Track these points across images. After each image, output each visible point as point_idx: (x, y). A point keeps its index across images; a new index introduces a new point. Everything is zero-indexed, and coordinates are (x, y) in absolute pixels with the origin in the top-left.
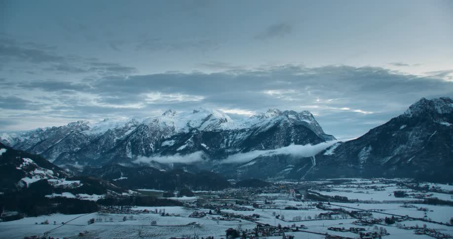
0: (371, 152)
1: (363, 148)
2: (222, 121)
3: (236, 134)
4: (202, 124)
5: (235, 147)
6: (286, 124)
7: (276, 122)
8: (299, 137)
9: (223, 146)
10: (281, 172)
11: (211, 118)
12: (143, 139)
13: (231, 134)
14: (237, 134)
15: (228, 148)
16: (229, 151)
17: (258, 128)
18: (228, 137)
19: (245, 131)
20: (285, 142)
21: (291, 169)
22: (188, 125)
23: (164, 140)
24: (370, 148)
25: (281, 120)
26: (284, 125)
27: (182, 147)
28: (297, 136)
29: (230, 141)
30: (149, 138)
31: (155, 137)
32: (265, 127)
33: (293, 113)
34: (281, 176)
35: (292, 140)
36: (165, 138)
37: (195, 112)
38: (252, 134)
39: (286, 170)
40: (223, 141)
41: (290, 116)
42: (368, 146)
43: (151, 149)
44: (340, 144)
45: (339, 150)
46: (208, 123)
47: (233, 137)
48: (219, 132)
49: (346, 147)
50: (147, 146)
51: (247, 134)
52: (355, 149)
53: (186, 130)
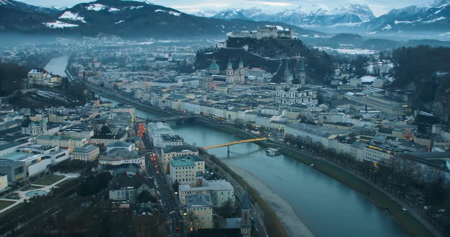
2: (325, 11)
6: (349, 14)
22: (312, 12)
23: (303, 19)
27: (312, 22)
33: (358, 5)
37: (313, 5)
41: (357, 7)
46: (320, 12)
53: (311, 15)
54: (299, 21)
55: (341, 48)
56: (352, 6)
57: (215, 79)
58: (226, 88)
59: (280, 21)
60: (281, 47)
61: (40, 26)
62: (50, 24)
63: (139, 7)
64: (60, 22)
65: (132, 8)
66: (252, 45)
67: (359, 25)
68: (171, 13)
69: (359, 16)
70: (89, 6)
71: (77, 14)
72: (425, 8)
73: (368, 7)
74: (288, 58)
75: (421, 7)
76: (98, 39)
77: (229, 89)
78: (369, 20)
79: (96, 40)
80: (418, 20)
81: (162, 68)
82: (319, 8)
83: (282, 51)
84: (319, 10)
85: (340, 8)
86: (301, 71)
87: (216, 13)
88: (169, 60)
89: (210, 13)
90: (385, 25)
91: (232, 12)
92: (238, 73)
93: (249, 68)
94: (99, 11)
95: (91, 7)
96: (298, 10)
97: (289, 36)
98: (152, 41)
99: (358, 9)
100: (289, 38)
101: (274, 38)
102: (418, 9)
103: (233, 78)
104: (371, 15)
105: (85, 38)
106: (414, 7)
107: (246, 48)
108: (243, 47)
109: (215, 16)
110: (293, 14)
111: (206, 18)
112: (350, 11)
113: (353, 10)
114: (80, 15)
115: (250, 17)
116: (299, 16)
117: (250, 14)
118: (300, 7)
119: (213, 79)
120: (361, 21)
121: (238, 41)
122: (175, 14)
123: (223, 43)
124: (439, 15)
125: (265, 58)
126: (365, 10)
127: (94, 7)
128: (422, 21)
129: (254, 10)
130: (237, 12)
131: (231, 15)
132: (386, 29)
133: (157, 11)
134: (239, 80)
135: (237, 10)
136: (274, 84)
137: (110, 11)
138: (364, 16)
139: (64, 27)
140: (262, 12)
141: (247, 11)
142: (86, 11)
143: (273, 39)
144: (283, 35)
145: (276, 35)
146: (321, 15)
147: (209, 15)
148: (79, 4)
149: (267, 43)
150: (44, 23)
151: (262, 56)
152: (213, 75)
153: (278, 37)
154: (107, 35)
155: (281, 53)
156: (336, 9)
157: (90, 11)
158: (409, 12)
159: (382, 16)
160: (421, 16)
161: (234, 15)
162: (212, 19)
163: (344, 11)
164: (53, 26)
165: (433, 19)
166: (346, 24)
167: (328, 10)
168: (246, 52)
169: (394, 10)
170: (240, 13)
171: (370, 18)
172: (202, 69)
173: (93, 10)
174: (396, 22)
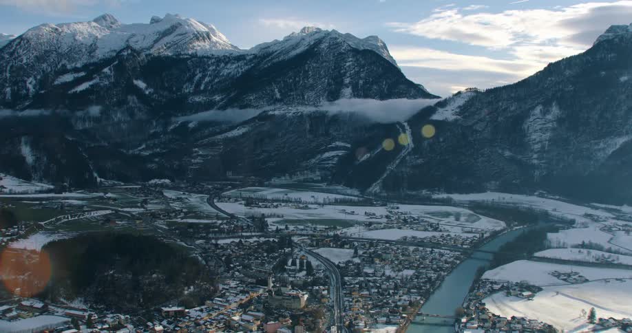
0: (560, 121)
1: (533, 108)
3: (222, 65)
4: (156, 41)
5: (213, 92)
7: (312, 43)
8: (362, 75)
9: (188, 89)
10: (313, 161)
11: (178, 31)
12: (12, 67)
13: (213, 64)
14: (226, 64)
15: (197, 92)
16: (197, 99)
17: (273, 53)
18: (205, 70)
19: (245, 59)
20: (329, 84)
21: (340, 153)
24: (555, 110)
25: (324, 38)
26: (329, 47)
28: (358, 73)
29: (207, 79)
30: (27, 64)
31: (44, 65)
32: (288, 52)
34: (312, 170)
35: (347, 81)
36: (69, 67)
38: (259, 63)
39: (327, 155)
40: (190, 80)
42: (547, 104)
43: (28, 90)
44: (473, 94)
45: (473, 109)
47: (214, 70)
48: (187, 59)
49: (490, 103)
50: (18, 82)
51: (246, 64)
52: (513, 108)
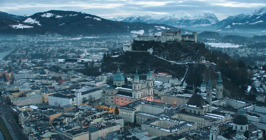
2: (189, 17)
6: (204, 19)
22: (181, 18)
27: (181, 24)
33: (209, 14)
37: (182, 14)
41: (208, 15)
53: (181, 20)
54: (174, 23)
55: (210, 42)
56: (205, 14)
57: (120, 92)
58: (133, 112)
59: (162, 23)
60: (185, 51)
61: (8, 27)
62: (14, 26)
63: (75, 15)
64: (21, 25)
65: (71, 15)
66: (156, 48)
67: (210, 26)
68: (95, 19)
69: (210, 20)
70: (43, 14)
71: (35, 20)
72: (249, 15)
73: (215, 15)
74: (194, 62)
75: (247, 14)
76: (45, 36)
77: (136, 113)
78: (215, 23)
79: (44, 36)
80: (247, 23)
81: (70, 70)
82: (185, 15)
83: (187, 54)
84: (185, 17)
85: (198, 15)
86: (218, 83)
87: (124, 18)
88: (78, 61)
89: (120, 18)
90: (226, 25)
91: (133, 18)
92: (146, 87)
93: (155, 72)
94: (49, 18)
95: (45, 15)
96: (173, 17)
97: (193, 40)
98: (82, 37)
99: (209, 16)
100: (193, 42)
101: (179, 42)
102: (245, 16)
103: (140, 93)
104: (216, 19)
105: (37, 35)
106: (243, 14)
107: (151, 51)
108: (148, 51)
109: (123, 21)
110: (170, 19)
111: (118, 21)
112: (204, 17)
113: (206, 16)
114: (37, 20)
115: (144, 21)
116: (174, 20)
117: (144, 19)
118: (174, 15)
119: (117, 92)
120: (210, 23)
121: (143, 44)
122: (98, 19)
123: (128, 46)
124: (259, 19)
125: (171, 61)
126: (213, 16)
127: (46, 15)
128: (249, 23)
129: (146, 17)
130: (136, 18)
131: (133, 20)
132: (227, 28)
133: (86, 17)
134: (147, 93)
135: (137, 17)
136: (195, 106)
137: (56, 17)
138: (212, 20)
139: (23, 28)
140: (152, 18)
141: (142, 17)
142: (41, 17)
143: (177, 43)
144: (187, 39)
145: (180, 38)
146: (187, 20)
147: (119, 20)
148: (37, 13)
149: (171, 47)
150: (10, 26)
151: (167, 59)
152: (118, 88)
153: (183, 41)
154: (52, 33)
155: (185, 57)
156: (196, 16)
157: (44, 17)
158: (240, 17)
159: (223, 20)
160: (248, 20)
161: (135, 20)
162: (121, 22)
163: (200, 17)
164: (16, 27)
165: (255, 22)
166: (201, 25)
167: (191, 17)
168: (151, 55)
169: (230, 16)
170: (138, 19)
171: (216, 21)
172: (108, 72)
173: (46, 17)
174: (233, 24)
